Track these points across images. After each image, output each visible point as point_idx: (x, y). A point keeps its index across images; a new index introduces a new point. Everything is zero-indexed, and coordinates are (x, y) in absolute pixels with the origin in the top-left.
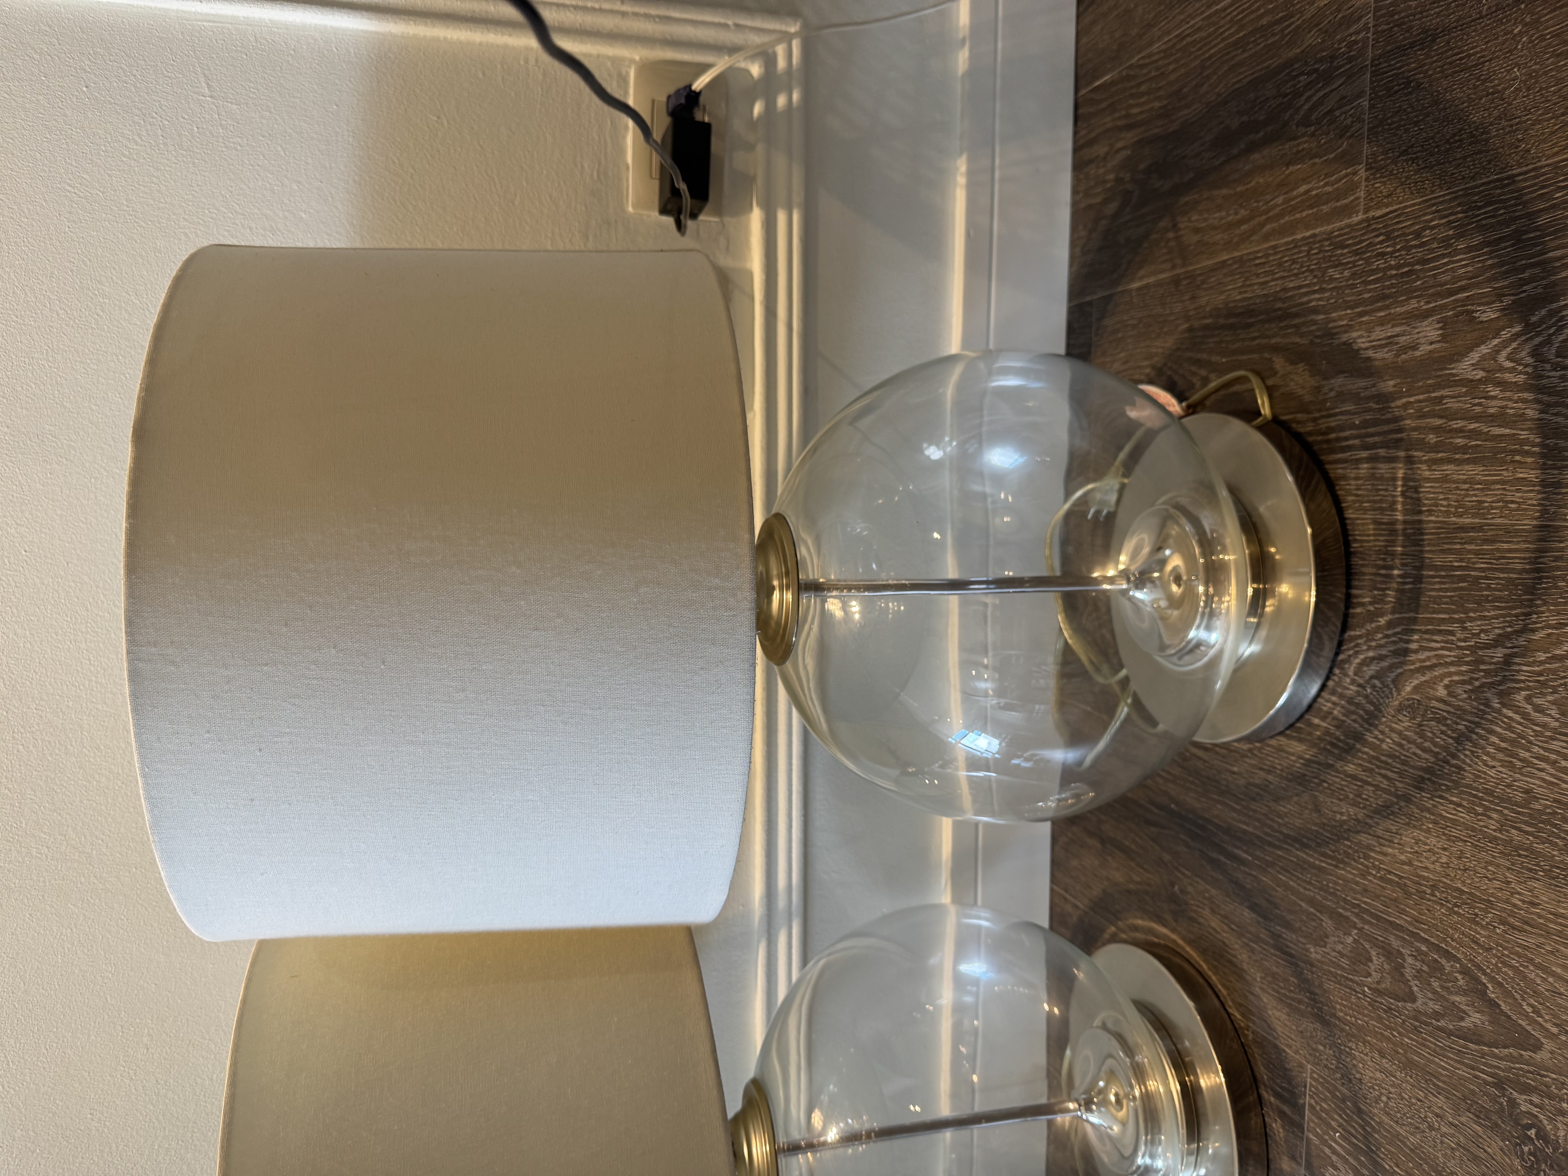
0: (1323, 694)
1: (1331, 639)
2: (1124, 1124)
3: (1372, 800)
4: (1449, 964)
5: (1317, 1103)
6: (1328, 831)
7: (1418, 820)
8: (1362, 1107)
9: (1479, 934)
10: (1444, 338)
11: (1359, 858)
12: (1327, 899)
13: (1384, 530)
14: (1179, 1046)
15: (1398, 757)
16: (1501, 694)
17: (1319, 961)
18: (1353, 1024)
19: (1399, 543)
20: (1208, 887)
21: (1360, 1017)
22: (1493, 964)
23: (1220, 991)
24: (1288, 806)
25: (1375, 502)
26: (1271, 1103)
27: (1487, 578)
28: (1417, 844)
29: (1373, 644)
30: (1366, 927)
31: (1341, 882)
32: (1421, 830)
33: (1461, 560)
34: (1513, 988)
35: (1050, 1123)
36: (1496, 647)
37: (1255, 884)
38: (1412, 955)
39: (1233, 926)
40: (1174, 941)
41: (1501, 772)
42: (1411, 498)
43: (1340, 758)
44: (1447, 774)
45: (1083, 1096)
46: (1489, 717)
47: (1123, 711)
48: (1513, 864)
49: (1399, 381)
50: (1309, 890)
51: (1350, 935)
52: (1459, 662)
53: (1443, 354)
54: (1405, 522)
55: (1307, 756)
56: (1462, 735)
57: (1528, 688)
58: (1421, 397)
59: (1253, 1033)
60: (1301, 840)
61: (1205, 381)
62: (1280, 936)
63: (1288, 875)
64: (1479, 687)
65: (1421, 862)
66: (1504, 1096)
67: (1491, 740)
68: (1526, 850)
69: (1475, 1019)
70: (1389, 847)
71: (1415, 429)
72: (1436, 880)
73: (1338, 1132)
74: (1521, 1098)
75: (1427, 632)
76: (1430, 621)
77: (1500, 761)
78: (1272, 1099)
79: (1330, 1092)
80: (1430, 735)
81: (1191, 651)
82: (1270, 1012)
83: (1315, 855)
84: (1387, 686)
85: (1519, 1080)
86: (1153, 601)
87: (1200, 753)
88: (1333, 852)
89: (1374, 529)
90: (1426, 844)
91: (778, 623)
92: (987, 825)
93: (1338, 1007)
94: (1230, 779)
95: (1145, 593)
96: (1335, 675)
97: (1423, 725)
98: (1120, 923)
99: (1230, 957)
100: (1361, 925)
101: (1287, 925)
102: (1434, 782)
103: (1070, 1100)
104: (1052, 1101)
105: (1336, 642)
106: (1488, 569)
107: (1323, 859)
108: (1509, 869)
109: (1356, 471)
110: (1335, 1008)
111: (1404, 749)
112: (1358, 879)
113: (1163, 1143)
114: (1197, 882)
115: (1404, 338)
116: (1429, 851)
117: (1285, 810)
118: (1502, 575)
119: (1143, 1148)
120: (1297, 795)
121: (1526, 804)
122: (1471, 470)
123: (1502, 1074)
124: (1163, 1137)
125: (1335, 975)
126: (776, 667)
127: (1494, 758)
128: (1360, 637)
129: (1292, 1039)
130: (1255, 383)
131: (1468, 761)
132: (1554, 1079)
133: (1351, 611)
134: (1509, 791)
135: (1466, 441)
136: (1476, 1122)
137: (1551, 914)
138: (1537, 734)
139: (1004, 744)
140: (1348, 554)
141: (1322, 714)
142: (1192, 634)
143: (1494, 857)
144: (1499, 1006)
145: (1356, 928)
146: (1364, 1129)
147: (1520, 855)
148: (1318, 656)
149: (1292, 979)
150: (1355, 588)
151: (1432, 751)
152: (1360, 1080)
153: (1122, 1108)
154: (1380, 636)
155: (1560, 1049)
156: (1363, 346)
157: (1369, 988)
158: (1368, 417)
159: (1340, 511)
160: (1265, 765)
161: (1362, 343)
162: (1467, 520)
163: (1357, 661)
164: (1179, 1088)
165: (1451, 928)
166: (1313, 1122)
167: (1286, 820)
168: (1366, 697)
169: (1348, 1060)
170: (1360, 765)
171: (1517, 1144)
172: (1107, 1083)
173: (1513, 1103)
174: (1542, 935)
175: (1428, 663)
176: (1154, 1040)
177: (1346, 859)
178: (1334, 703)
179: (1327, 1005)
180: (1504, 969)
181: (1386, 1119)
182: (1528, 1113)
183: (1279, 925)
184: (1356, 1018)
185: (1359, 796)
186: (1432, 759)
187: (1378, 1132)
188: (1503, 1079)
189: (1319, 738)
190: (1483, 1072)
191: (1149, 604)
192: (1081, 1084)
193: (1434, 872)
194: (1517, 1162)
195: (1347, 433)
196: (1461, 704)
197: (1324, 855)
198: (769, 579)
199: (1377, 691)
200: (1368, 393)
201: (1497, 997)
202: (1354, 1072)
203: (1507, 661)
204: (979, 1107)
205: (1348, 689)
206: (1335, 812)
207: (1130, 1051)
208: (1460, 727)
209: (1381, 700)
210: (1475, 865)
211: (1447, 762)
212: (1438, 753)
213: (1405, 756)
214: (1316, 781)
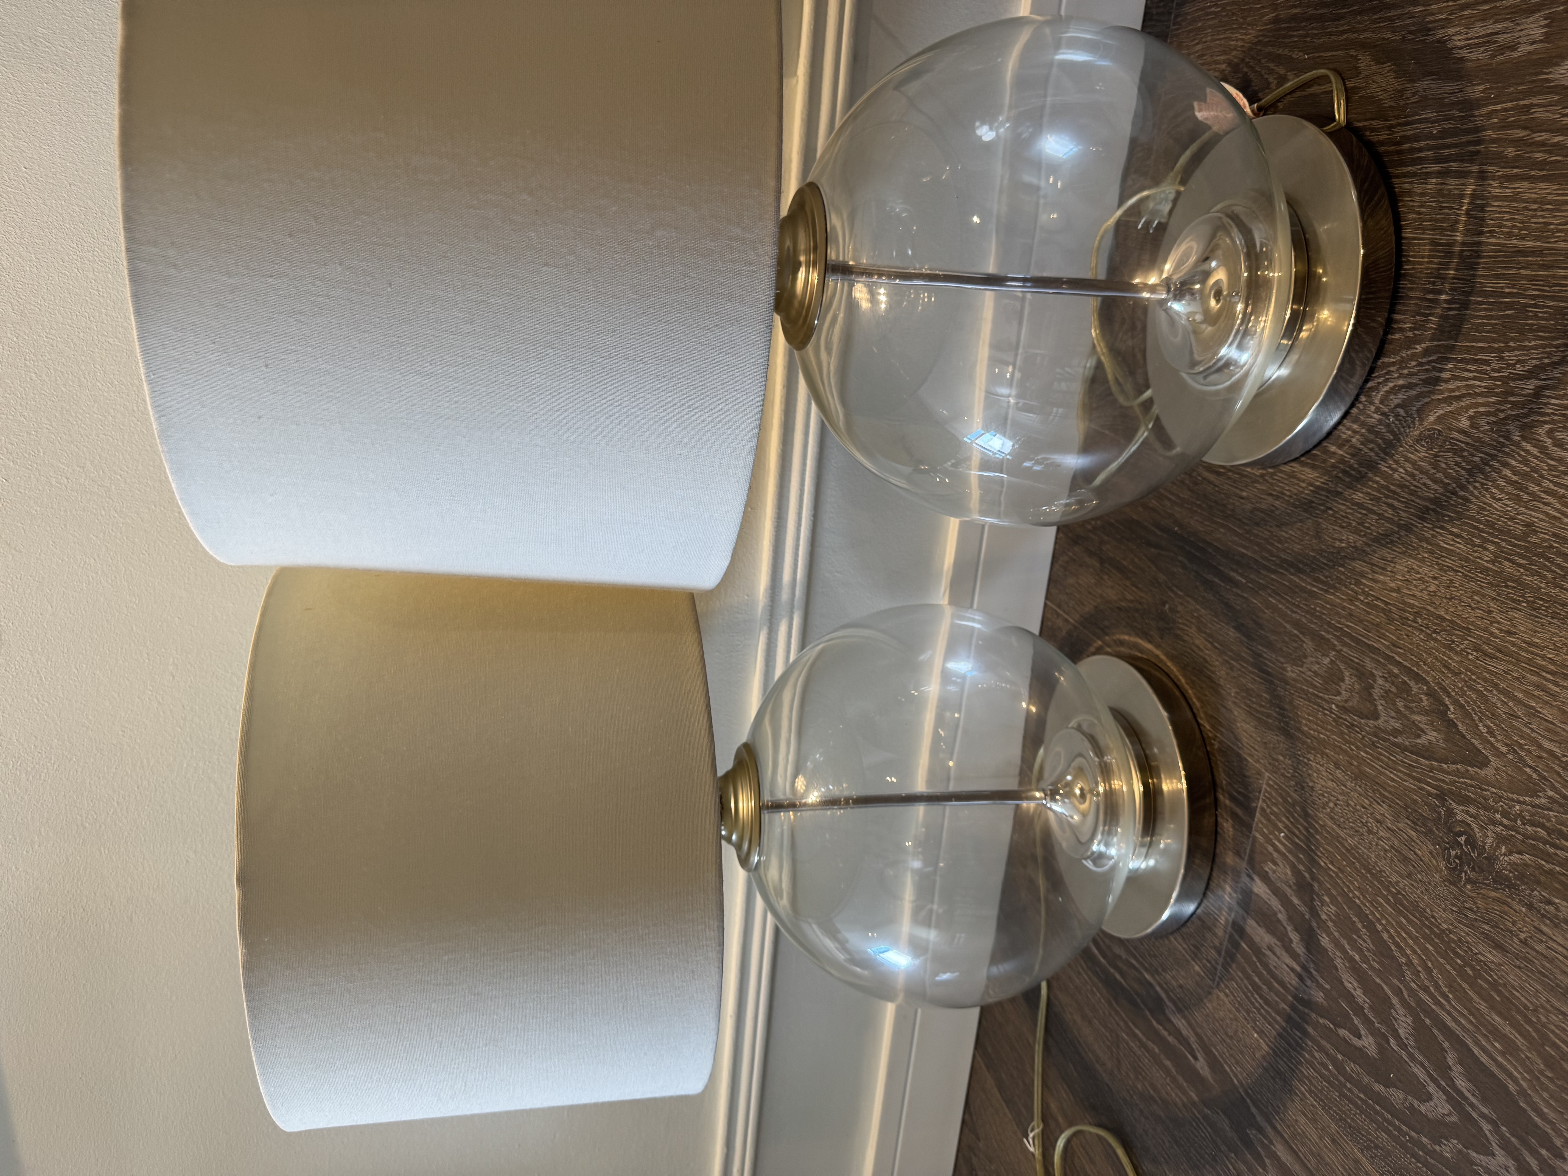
0: (1345, 421)
1: (1364, 365)
2: (1084, 815)
3: (1372, 528)
4: (1416, 687)
5: (1268, 806)
6: (1324, 557)
7: (1415, 549)
8: (1310, 811)
9: (1450, 658)
10: (1547, 38)
11: (1351, 584)
12: (1312, 622)
13: (1439, 251)
14: (1147, 752)
15: (1408, 487)
16: (1523, 427)
17: (1294, 680)
18: (1315, 738)
19: (1453, 266)
20: (1198, 607)
21: (1323, 731)
22: (1458, 688)
23: (1194, 703)
24: (1290, 532)
25: (1436, 221)
26: (1226, 805)
27: (1535, 306)
28: (1409, 572)
29: (1406, 371)
30: (1345, 649)
31: (1328, 606)
32: (1415, 559)
33: (1513, 286)
34: (1473, 710)
35: (1018, 806)
36: (1529, 379)
37: (1245, 606)
38: (1384, 677)
39: (1216, 644)
40: (1157, 656)
41: (1506, 505)
42: (1476, 218)
43: (1350, 486)
44: (1452, 505)
45: (1050, 787)
46: (1507, 450)
47: (1143, 434)
48: (1499, 595)
49: (1488, 85)
50: (1296, 612)
51: (1328, 656)
52: (1489, 392)
53: (1542, 56)
54: (1464, 243)
55: (1318, 484)
56: (1476, 466)
57: (1553, 422)
58: (1509, 105)
59: (1219, 743)
60: (1298, 565)
61: (1283, 79)
62: (1260, 655)
63: (1278, 598)
64: (1504, 419)
65: (1410, 589)
66: (1443, 806)
67: (1504, 473)
68: (1513, 581)
69: (1432, 736)
70: (1382, 574)
71: (1494, 141)
72: (1421, 608)
73: (1283, 832)
74: (1458, 809)
75: (1462, 361)
76: (1468, 350)
77: (1508, 494)
78: (1227, 802)
79: (1282, 797)
80: (1443, 466)
81: (1219, 370)
82: (1239, 725)
83: (1308, 580)
84: (1411, 416)
85: (1460, 792)
86: (1189, 314)
87: (1212, 477)
88: (1326, 577)
89: (1430, 250)
90: (1418, 573)
91: (802, 303)
92: (992, 525)
93: (1304, 722)
94: (1238, 504)
95: (1183, 305)
96: (1360, 402)
97: (1439, 456)
98: (1107, 638)
99: (1209, 673)
100: (1340, 647)
101: (1270, 645)
102: (1437, 513)
103: (1038, 790)
104: (1021, 789)
105: (1367, 369)
106: (1538, 296)
107: (1315, 584)
108: (1493, 599)
109: (1424, 186)
110: (1300, 723)
111: (1415, 480)
112: (1345, 604)
113: (1119, 835)
114: (1188, 602)
115: (1505, 36)
116: (1419, 579)
117: (1287, 536)
118: (1552, 304)
119: (1099, 837)
120: (1301, 521)
121: (1524, 537)
122: (1545, 189)
123: (1446, 787)
124: (1119, 829)
125: (1306, 693)
126: (795, 351)
127: (1502, 491)
128: (1394, 364)
129: (1256, 750)
130: (1335, 85)
131: (1476, 493)
132: (1494, 793)
133: (1390, 337)
134: (1510, 523)
135: (1546, 156)
136: (1412, 828)
137: (1525, 643)
138: (1551, 468)
139: (1017, 446)
140: (1398, 276)
141: (1340, 442)
142: (1223, 351)
143: (1481, 587)
144: (1457, 725)
145: (1334, 650)
146: (1308, 831)
147: (1507, 586)
148: (1347, 382)
149: (1264, 695)
150: (1398, 313)
151: (1442, 482)
152: (1312, 788)
153: (1085, 802)
154: (1414, 363)
155: (1504, 766)
156: (1459, 44)
157: (1337, 706)
158: (1448, 126)
159: (1398, 229)
160: (1275, 490)
161: (1458, 41)
162: (1528, 244)
163: (1386, 389)
164: (1142, 789)
165: (1426, 652)
166: (1262, 823)
167: (1286, 545)
168: (1388, 425)
169: (1305, 769)
170: (1369, 494)
171: (1446, 848)
172: (1075, 778)
173: (1450, 813)
174: (1512, 662)
175: (1457, 394)
176: (1124, 744)
177: (1337, 585)
178: (1355, 432)
179: (1294, 720)
180: (1468, 693)
181: (1329, 823)
182: (1463, 822)
183: (1261, 645)
184: (1319, 733)
185: (1362, 524)
186: (1441, 490)
187: (1320, 834)
188: (1446, 792)
189: (1333, 466)
190: (1429, 784)
191: (1184, 317)
192: (1049, 777)
193: (1420, 599)
194: (1442, 864)
195: (1422, 144)
196: (1481, 435)
197: (1317, 580)
198: (796, 253)
199: (1399, 420)
200: (1454, 99)
201: (1456, 718)
202: (1308, 780)
203: (1538, 393)
204: (952, 788)
205: (1371, 417)
206: (1335, 539)
207: (1100, 752)
208: (1476, 459)
209: (1402, 430)
210: (1462, 595)
211: (1455, 493)
212: (1449, 484)
213: (1415, 486)
214: (1322, 508)
